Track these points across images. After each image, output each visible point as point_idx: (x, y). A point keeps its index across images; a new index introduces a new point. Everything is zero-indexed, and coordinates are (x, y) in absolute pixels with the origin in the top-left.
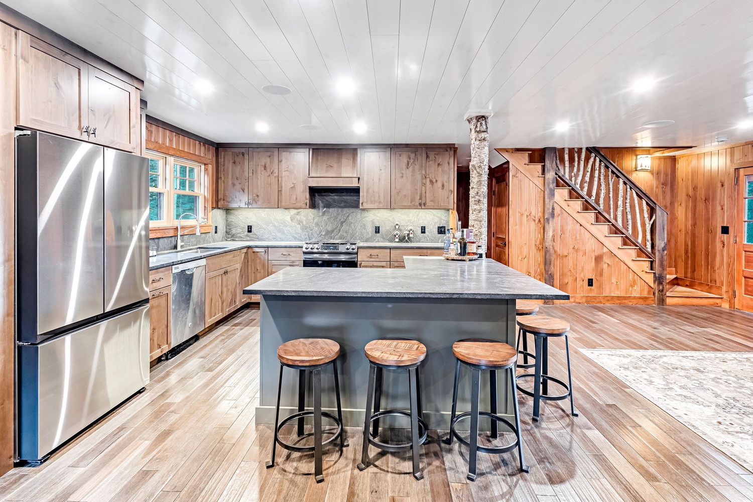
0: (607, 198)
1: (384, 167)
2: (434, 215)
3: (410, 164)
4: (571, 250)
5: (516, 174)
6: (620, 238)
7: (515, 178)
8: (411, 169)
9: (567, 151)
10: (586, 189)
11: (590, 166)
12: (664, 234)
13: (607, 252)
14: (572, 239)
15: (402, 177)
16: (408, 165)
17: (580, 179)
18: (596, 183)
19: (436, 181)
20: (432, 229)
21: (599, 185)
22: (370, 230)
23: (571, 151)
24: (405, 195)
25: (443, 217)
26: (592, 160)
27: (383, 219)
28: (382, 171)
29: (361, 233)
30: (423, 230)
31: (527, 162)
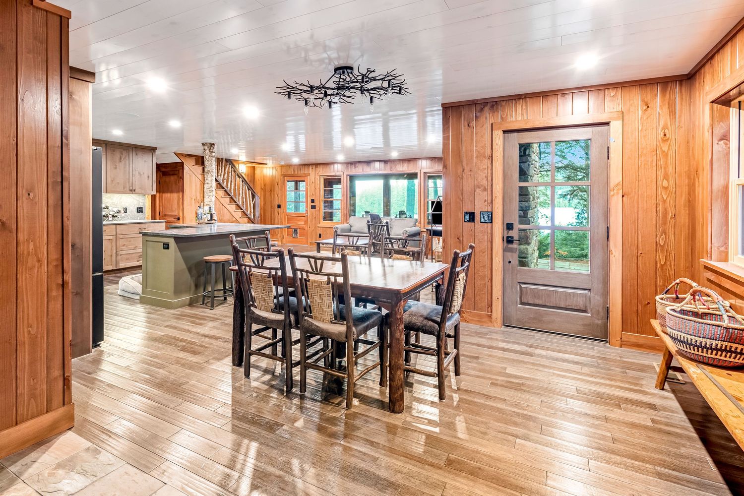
0: (235, 189)
2: (134, 199)
3: (122, 159)
5: (188, 171)
6: (241, 212)
7: (187, 174)
8: (123, 162)
10: (225, 183)
11: (227, 170)
12: (259, 208)
15: (116, 168)
16: (121, 159)
17: (222, 177)
18: (230, 180)
19: (143, 173)
20: (132, 210)
21: (231, 181)
24: (118, 183)
25: (141, 200)
26: (228, 166)
30: (125, 211)
31: (194, 164)
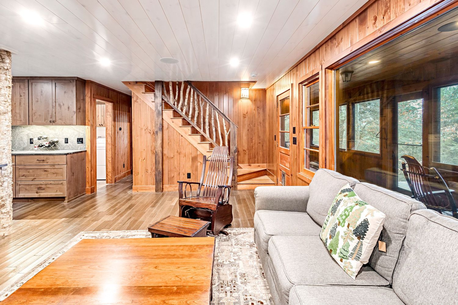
0: (199, 116)
1: (24, 94)
2: (74, 130)
4: (176, 153)
5: (137, 100)
6: (208, 144)
7: (136, 103)
9: (171, 84)
10: (184, 111)
12: (235, 141)
13: (200, 154)
14: (176, 145)
17: (180, 103)
19: (63, 104)
20: (73, 140)
22: (26, 141)
23: (174, 84)
24: (40, 115)
25: (81, 131)
26: (188, 90)
27: (36, 133)
28: (22, 97)
29: (19, 143)
30: (67, 141)
31: (144, 91)
